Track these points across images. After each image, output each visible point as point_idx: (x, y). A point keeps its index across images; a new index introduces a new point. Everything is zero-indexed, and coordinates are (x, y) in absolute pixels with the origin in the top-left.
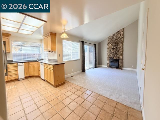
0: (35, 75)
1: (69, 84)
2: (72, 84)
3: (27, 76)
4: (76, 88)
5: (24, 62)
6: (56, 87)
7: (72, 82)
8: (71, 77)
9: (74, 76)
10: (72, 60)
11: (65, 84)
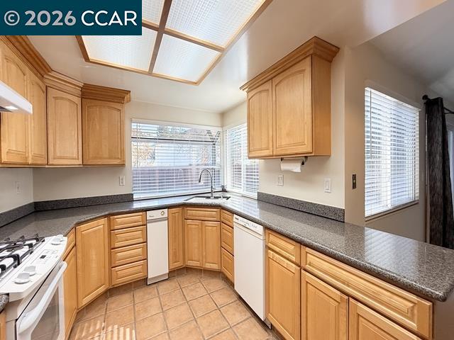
3: (178, 265)
5: (168, 207)
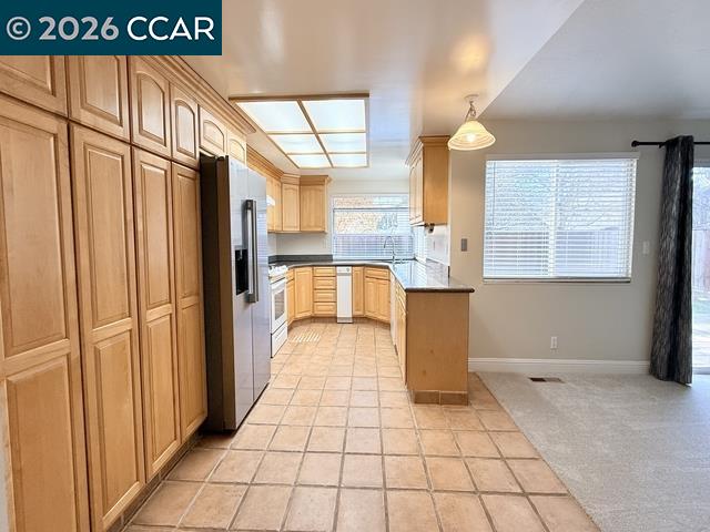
0: (380, 317)
1: (489, 420)
2: (507, 426)
3: (359, 313)
4: (515, 465)
5: (352, 266)
6: (416, 402)
7: (517, 415)
8: (534, 380)
9: (559, 380)
10: (551, 275)
11: (467, 409)
